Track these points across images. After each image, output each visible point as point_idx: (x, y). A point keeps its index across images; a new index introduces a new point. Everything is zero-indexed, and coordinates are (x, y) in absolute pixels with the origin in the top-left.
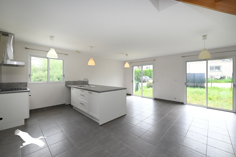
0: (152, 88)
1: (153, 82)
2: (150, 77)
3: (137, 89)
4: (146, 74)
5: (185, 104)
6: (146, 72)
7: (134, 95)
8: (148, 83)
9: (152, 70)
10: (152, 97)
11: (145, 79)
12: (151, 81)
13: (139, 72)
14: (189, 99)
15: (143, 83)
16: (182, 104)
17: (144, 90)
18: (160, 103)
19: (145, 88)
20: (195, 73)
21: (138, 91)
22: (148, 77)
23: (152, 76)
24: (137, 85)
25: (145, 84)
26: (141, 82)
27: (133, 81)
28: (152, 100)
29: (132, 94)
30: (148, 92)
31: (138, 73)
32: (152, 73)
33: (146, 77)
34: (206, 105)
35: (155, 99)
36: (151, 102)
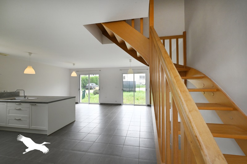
0: (98, 95)
1: (99, 89)
2: (96, 84)
3: (84, 97)
4: (92, 81)
5: (122, 105)
6: (92, 79)
7: (82, 103)
8: (95, 90)
9: (98, 77)
10: (98, 102)
11: (91, 86)
12: (97, 88)
13: (85, 78)
14: (124, 101)
15: (90, 91)
16: (120, 105)
17: (91, 97)
18: (105, 107)
19: (92, 95)
20: (130, 81)
21: (85, 98)
22: (95, 84)
23: (98, 83)
24: (84, 92)
25: (92, 91)
26: (87, 89)
27: (79, 89)
28: (98, 105)
29: (79, 102)
30: (95, 99)
31: (84, 80)
32: (98, 79)
33: (92, 84)
34: (133, 104)
35: (101, 104)
36: (98, 107)
